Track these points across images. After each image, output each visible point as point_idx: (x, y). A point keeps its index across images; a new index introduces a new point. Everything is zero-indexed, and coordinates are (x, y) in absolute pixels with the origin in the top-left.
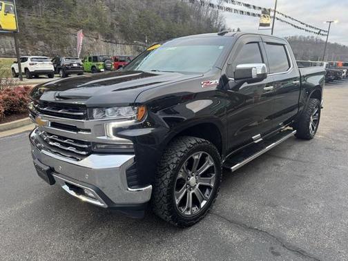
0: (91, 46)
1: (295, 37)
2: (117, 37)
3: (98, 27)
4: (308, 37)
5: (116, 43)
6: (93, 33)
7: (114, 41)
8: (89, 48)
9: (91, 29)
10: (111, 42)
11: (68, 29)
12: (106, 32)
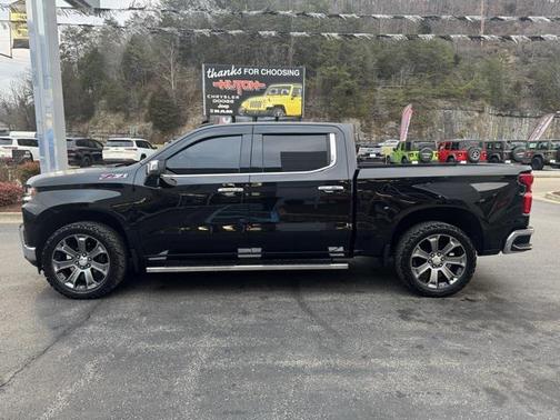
0: (469, 125)
2: (525, 106)
3: (487, 93)
5: (522, 116)
6: (476, 103)
7: (517, 114)
8: (464, 128)
9: (473, 98)
10: (510, 116)
11: (434, 101)
12: (505, 99)
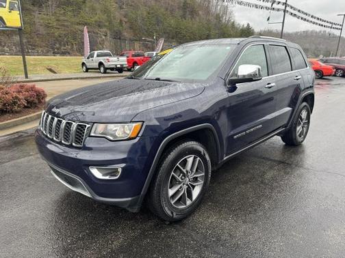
1: (307, 32)
2: (126, 34)
3: (107, 24)
4: (321, 32)
6: (101, 30)
9: (99, 26)
10: (120, 39)
12: (115, 29)
